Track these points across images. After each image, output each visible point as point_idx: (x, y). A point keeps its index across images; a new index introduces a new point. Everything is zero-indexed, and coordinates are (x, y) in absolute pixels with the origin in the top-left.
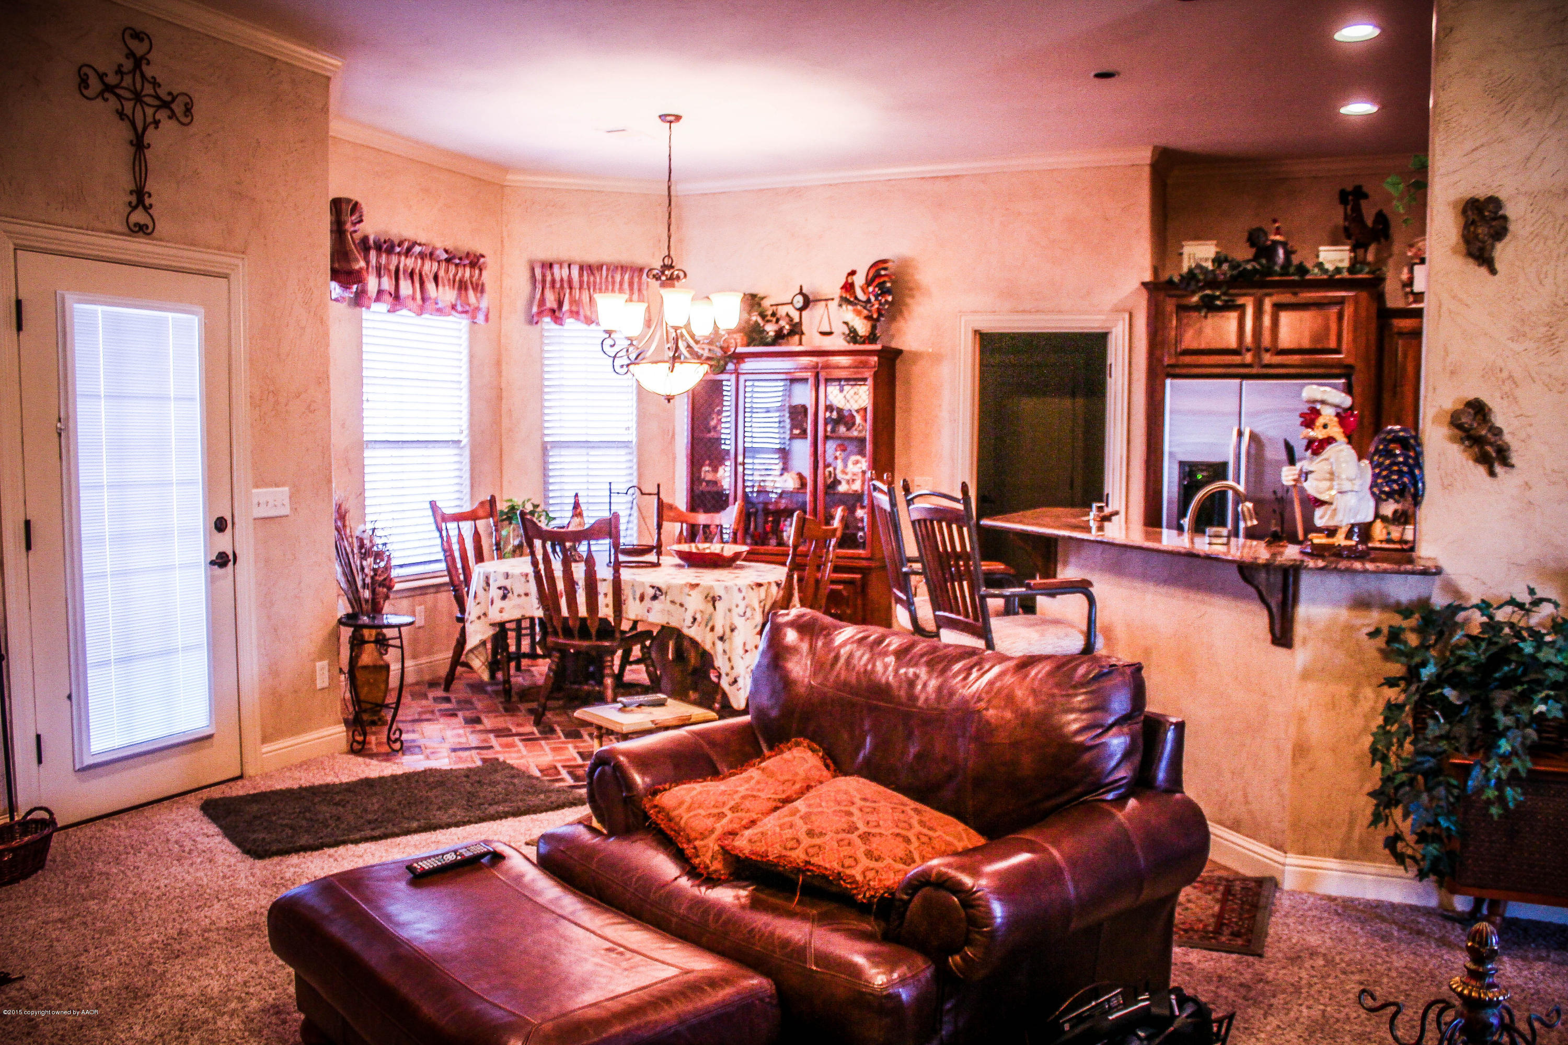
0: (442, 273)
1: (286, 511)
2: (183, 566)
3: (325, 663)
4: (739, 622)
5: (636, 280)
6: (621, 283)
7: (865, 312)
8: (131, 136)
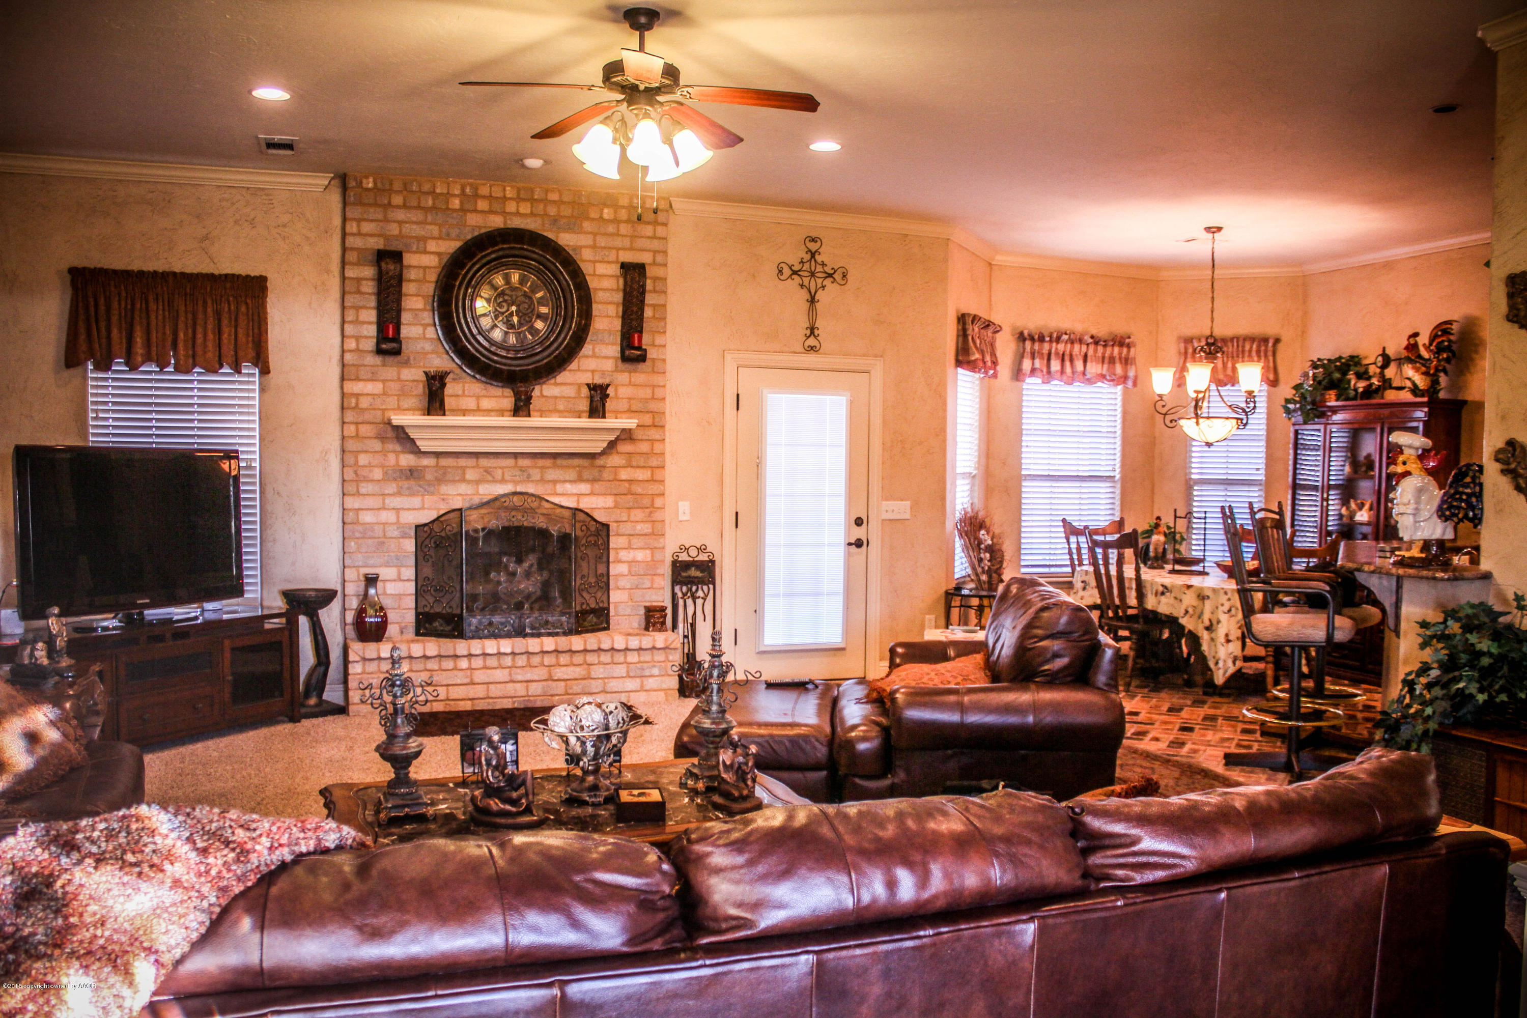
0: (1091, 352)
1: (908, 516)
2: (830, 545)
3: (932, 617)
4: (1223, 618)
5: (1263, 348)
6: (1250, 351)
7: (1424, 369)
8: (808, 297)
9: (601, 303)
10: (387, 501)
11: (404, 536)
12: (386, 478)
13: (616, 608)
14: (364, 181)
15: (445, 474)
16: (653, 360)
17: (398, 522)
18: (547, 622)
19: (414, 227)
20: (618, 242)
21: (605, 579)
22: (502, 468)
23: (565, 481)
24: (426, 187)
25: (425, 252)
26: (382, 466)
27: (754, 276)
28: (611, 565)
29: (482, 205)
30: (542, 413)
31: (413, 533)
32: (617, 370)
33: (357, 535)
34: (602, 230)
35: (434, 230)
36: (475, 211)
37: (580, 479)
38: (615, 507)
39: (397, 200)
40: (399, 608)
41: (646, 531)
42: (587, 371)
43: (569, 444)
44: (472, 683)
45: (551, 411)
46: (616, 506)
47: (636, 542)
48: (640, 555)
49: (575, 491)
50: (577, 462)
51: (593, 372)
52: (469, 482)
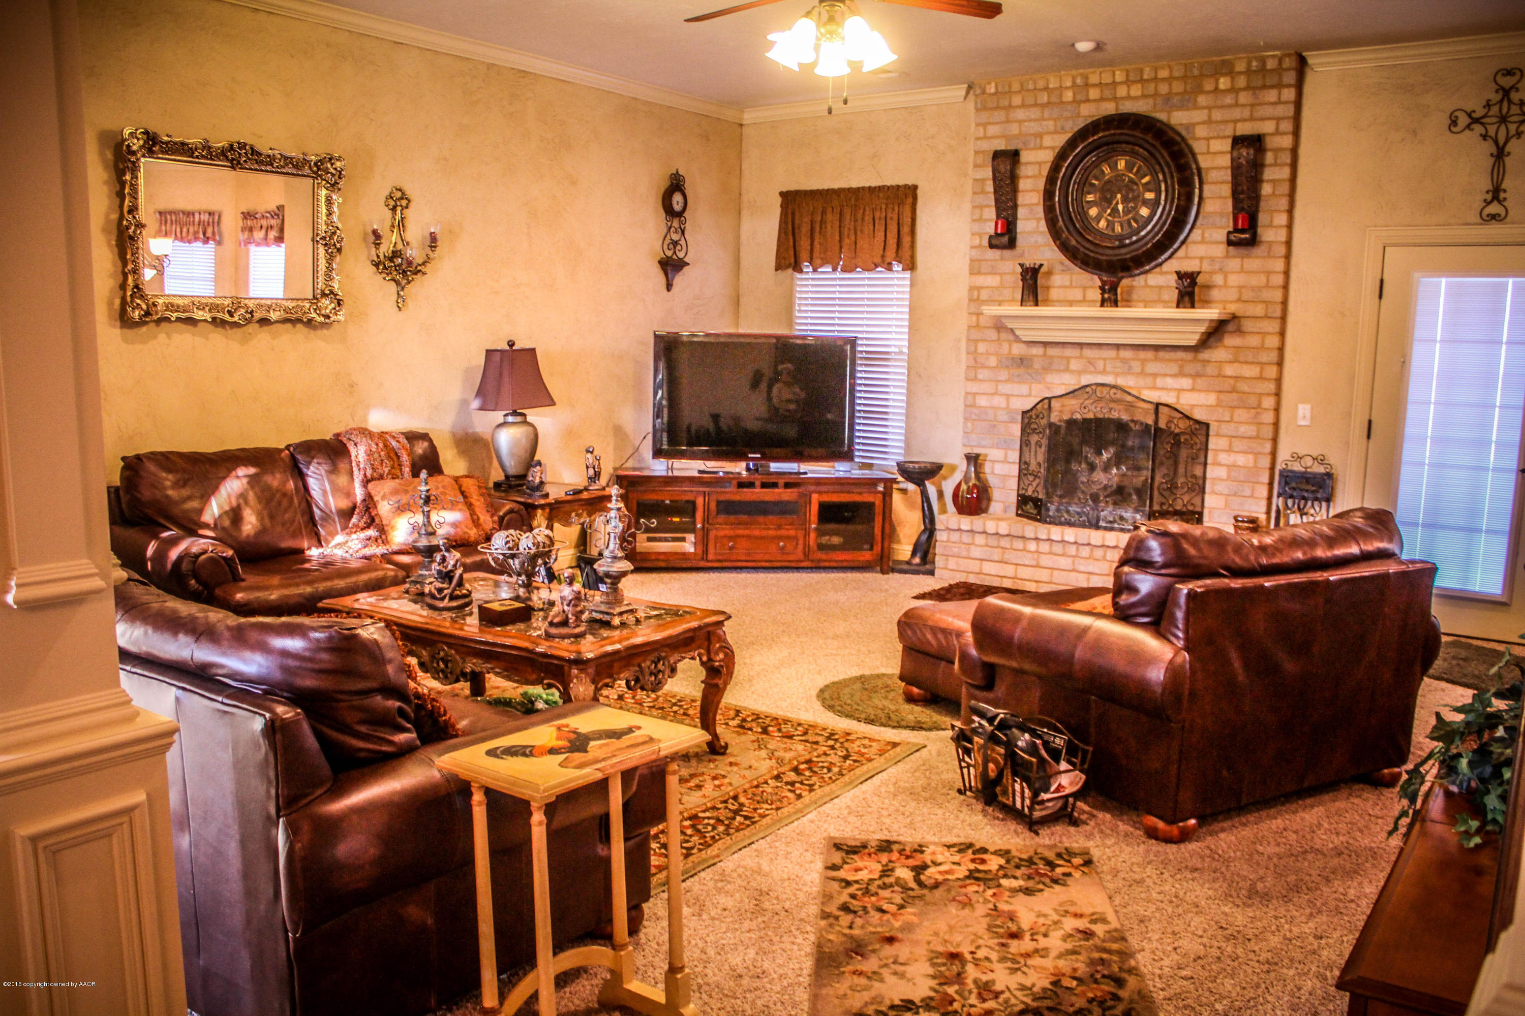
2: (1498, 470)
8: (1494, 150)
9: (1212, 183)
10: (1000, 387)
11: (1013, 421)
12: (1000, 366)
13: (1210, 512)
14: (988, 87)
15: (1050, 363)
16: (1270, 243)
17: (1007, 407)
18: (1122, 518)
19: (1032, 124)
20: (1237, 113)
21: (1201, 482)
22: (1105, 359)
23: (1166, 375)
24: (1041, 84)
25: (1041, 148)
26: (997, 354)
27: (1415, 133)
28: (1209, 468)
29: (1094, 93)
30: (1147, 304)
31: (1019, 418)
32: (1227, 256)
33: (974, 417)
34: (1219, 103)
35: (1050, 125)
36: (1088, 100)
37: (1181, 374)
38: (1217, 405)
39: (1017, 100)
40: (1003, 488)
41: (1249, 434)
42: (1195, 258)
43: (1174, 336)
44: (1037, 566)
45: (1155, 301)
46: (1219, 404)
47: (1238, 445)
48: (1241, 460)
49: (1175, 386)
50: (1180, 355)
51: (1201, 259)
52: (1073, 372)
